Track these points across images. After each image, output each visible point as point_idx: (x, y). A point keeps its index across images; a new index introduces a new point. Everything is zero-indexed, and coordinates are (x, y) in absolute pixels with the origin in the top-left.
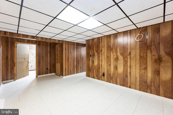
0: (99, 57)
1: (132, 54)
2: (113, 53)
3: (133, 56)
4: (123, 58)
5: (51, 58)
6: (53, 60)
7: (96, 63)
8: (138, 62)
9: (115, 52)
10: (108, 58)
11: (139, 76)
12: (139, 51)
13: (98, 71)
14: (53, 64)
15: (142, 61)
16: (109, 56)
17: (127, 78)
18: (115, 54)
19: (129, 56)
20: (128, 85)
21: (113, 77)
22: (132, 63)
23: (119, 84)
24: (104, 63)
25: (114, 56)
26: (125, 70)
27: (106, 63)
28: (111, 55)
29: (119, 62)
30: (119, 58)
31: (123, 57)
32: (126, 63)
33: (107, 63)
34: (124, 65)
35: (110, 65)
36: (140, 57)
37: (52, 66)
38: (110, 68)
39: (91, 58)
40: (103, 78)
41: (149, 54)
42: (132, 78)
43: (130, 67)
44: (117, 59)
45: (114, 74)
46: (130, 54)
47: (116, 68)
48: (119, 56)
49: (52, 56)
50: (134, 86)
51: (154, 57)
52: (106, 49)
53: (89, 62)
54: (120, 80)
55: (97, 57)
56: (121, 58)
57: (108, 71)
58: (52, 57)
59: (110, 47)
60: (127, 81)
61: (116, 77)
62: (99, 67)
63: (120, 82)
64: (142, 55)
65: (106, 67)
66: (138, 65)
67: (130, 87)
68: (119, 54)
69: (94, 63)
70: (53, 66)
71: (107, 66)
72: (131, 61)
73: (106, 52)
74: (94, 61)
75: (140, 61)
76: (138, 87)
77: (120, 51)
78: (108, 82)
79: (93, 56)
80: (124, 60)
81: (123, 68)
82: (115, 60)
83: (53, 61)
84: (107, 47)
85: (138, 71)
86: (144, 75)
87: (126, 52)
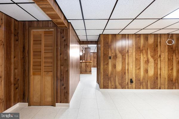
0: (124, 59)
1: (162, 56)
2: (143, 55)
3: (163, 58)
4: (153, 61)
5: (10, 64)
6: (15, 69)
7: (119, 68)
8: (166, 64)
9: (145, 54)
10: (137, 60)
11: (167, 76)
12: (167, 54)
13: (122, 78)
14: (15, 78)
15: (169, 63)
16: (138, 58)
17: (157, 80)
18: (145, 56)
19: (160, 59)
20: (159, 87)
21: (143, 82)
22: (162, 65)
23: (150, 88)
24: (131, 67)
25: (144, 58)
26: (156, 72)
27: (134, 66)
28: (140, 58)
29: (149, 64)
30: (150, 61)
31: (154, 59)
32: (156, 66)
33: (136, 67)
34: (154, 68)
35: (140, 69)
36: (168, 59)
37: (13, 85)
38: (140, 72)
39: (110, 60)
40: (130, 86)
41: (174, 57)
42: (161, 79)
43: (160, 69)
44: (147, 62)
45: (144, 79)
46: (160, 56)
47: (146, 71)
48: (149, 58)
49: (12, 56)
50: (163, 86)
51: (177, 59)
52: (134, 50)
53: (108, 67)
54: (151, 84)
55: (121, 59)
56: (151, 60)
57: (137, 76)
58: (13, 60)
59: (139, 48)
60: (157, 83)
61: (146, 82)
62: (124, 72)
63: (150, 86)
64: (169, 58)
65: (134, 72)
66: (167, 67)
67: (160, 88)
68: (149, 56)
69: (115, 68)
70: (15, 85)
71: (136, 70)
72: (161, 63)
73: (134, 54)
74: (115, 65)
75: (168, 63)
76: (166, 86)
77: (151, 54)
78: (137, 89)
79: (114, 58)
80: (154, 62)
81: (153, 71)
82: (145, 62)
83: (16, 71)
84: (136, 48)
85: (166, 72)
86: (171, 74)
87: (156, 55)
